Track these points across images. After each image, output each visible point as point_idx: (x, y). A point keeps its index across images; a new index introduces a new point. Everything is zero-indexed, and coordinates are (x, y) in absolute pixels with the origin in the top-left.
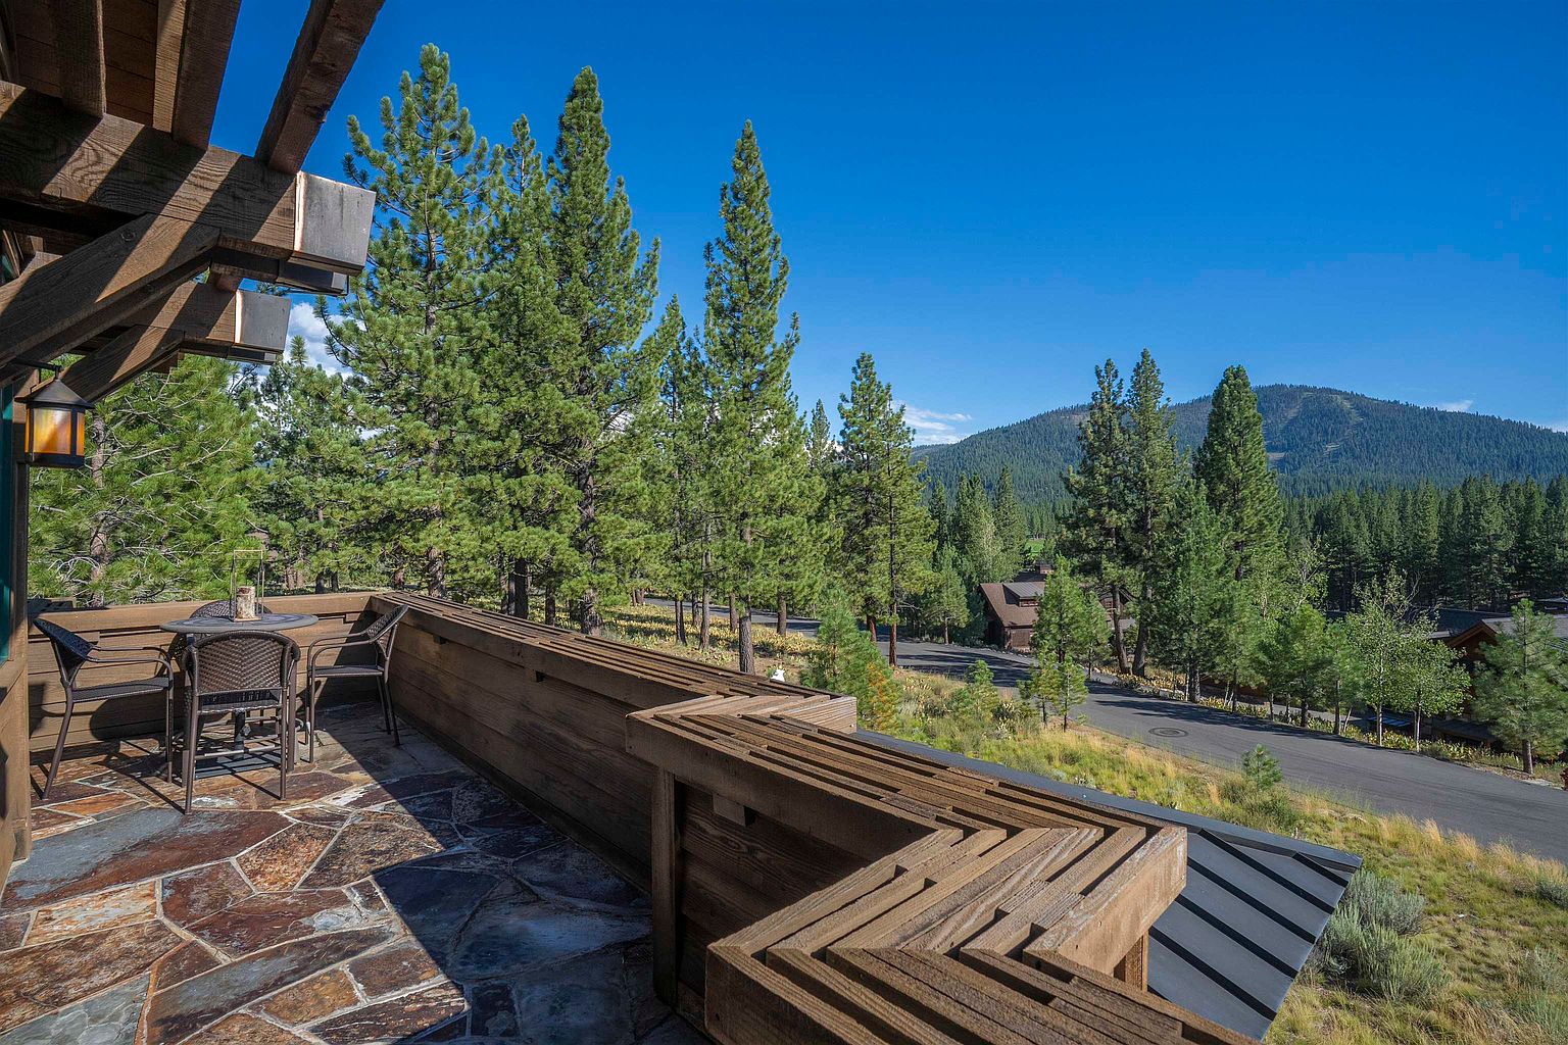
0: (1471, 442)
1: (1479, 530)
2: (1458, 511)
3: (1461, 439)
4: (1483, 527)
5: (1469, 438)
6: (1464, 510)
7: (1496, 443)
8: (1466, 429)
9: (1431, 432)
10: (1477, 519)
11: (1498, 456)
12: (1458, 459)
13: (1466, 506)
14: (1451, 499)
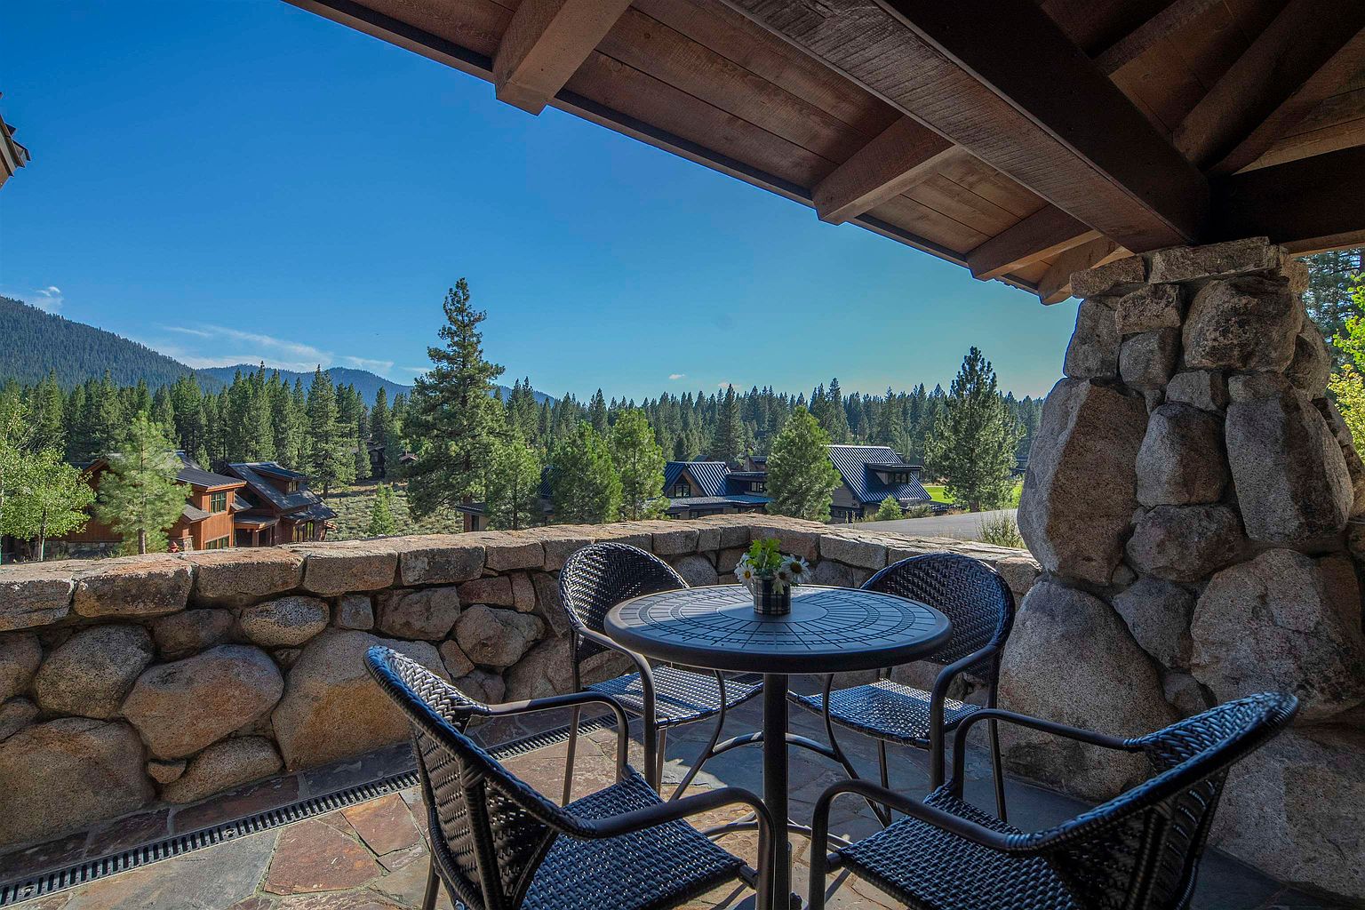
0: (94, 352)
1: (99, 420)
2: (81, 401)
3: (84, 350)
4: (103, 417)
5: (91, 349)
6: (87, 401)
7: (115, 357)
8: (89, 341)
9: (56, 339)
10: (98, 409)
11: (116, 369)
12: (81, 367)
13: (89, 398)
14: (75, 394)
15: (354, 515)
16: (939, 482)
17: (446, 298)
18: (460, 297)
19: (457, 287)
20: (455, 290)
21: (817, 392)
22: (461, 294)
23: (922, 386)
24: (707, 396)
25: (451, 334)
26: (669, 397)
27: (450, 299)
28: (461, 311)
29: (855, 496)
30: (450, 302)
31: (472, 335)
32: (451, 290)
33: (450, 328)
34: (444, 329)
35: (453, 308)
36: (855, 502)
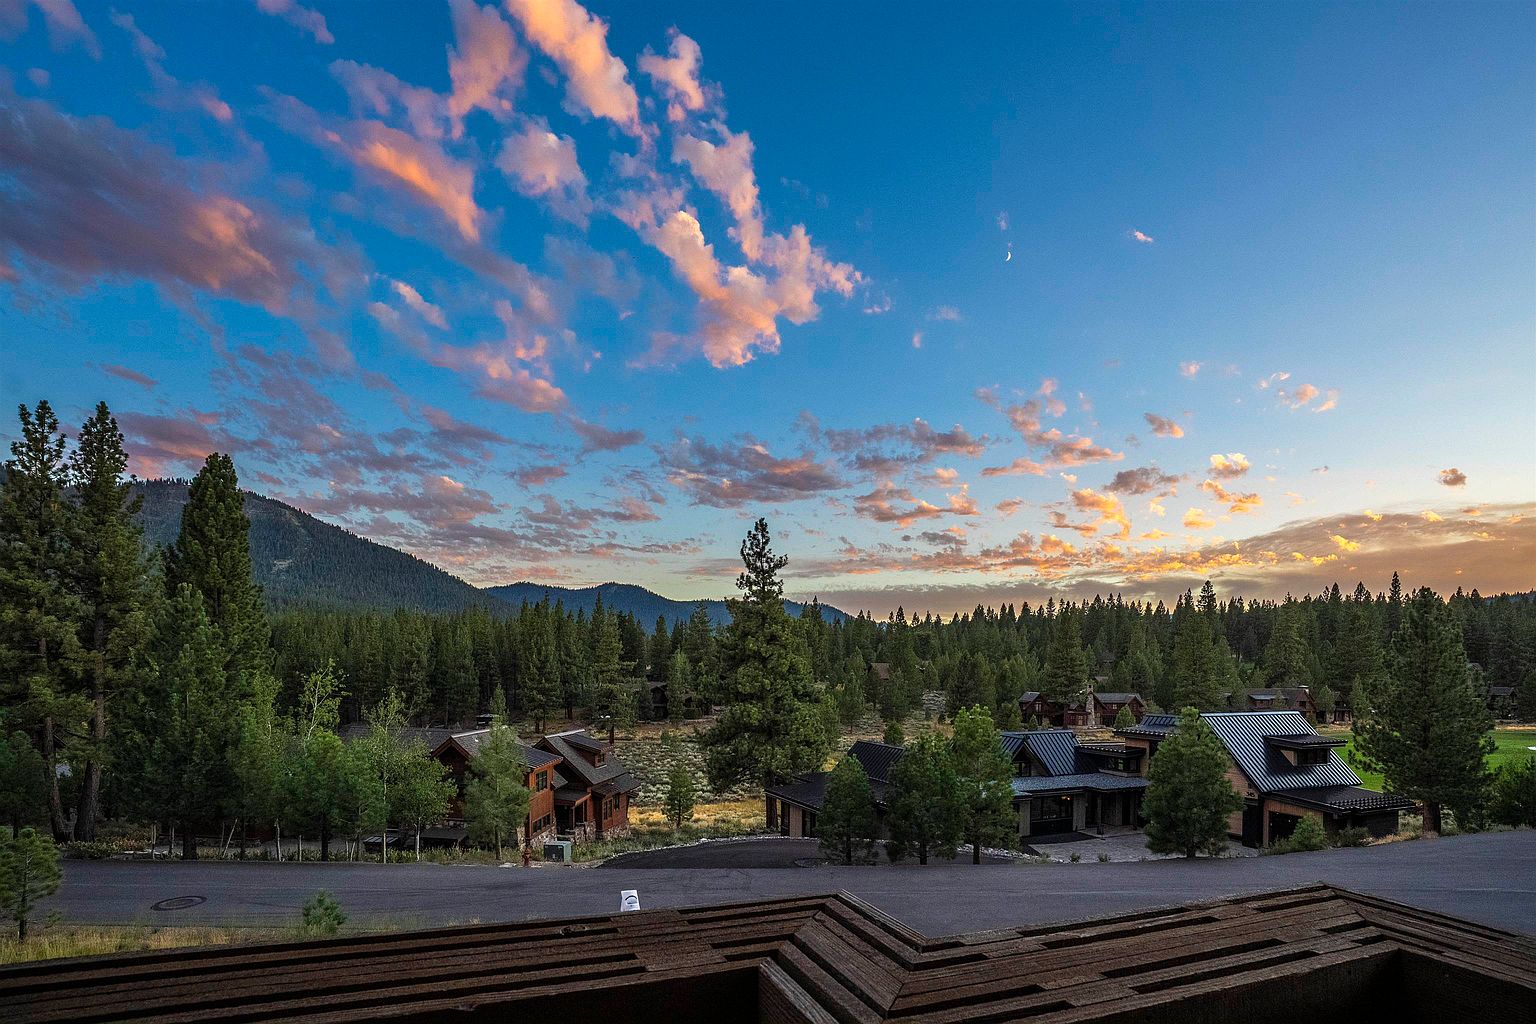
15: (641, 765)
16: (1375, 769)
17: (744, 541)
18: (759, 540)
19: (756, 529)
20: (754, 532)
21: (1183, 601)
22: (760, 537)
23: (1336, 587)
24: (1034, 609)
25: (749, 583)
26: (985, 611)
27: (748, 544)
28: (760, 555)
29: (1252, 784)
30: (749, 546)
31: (773, 583)
32: (750, 532)
33: (748, 577)
34: (742, 577)
35: (751, 552)
36: (1251, 791)
